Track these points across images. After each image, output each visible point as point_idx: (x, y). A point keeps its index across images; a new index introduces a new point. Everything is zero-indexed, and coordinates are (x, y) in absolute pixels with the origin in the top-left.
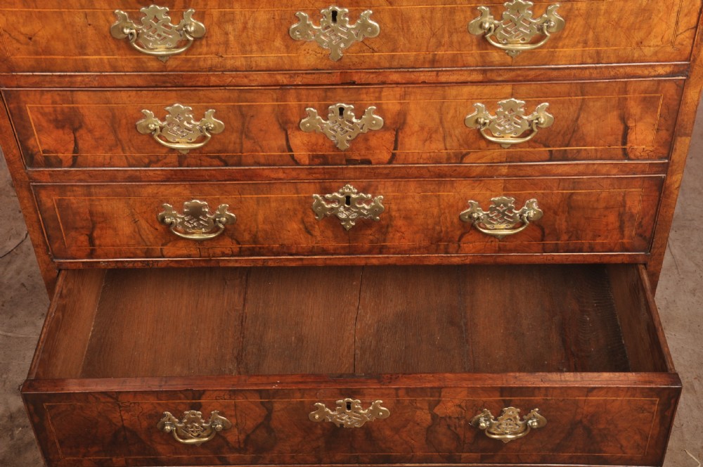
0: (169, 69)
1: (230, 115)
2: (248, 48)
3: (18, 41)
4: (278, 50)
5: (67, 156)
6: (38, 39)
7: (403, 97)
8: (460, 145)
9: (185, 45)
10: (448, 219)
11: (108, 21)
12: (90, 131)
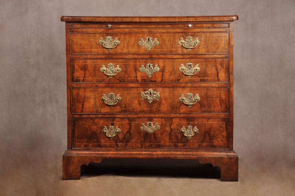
0: (110, 53)
1: (123, 67)
2: (129, 48)
3: (77, 45)
4: (136, 48)
5: (81, 79)
6: (82, 45)
8: (178, 76)
10: (176, 100)
11: (98, 40)
12: (89, 71)
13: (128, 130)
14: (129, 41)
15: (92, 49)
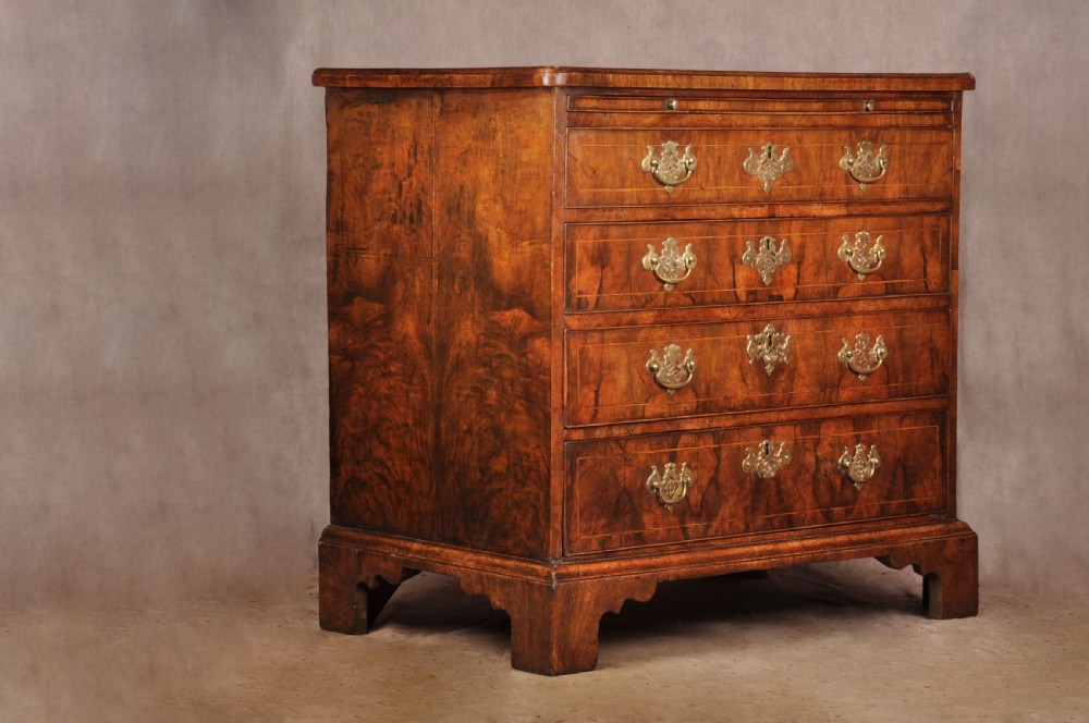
1: (701, 249)
2: (719, 181)
5: (592, 297)
8: (836, 279)
10: (831, 361)
11: (642, 155)
13: (712, 474)
14: (720, 158)
15: (624, 187)
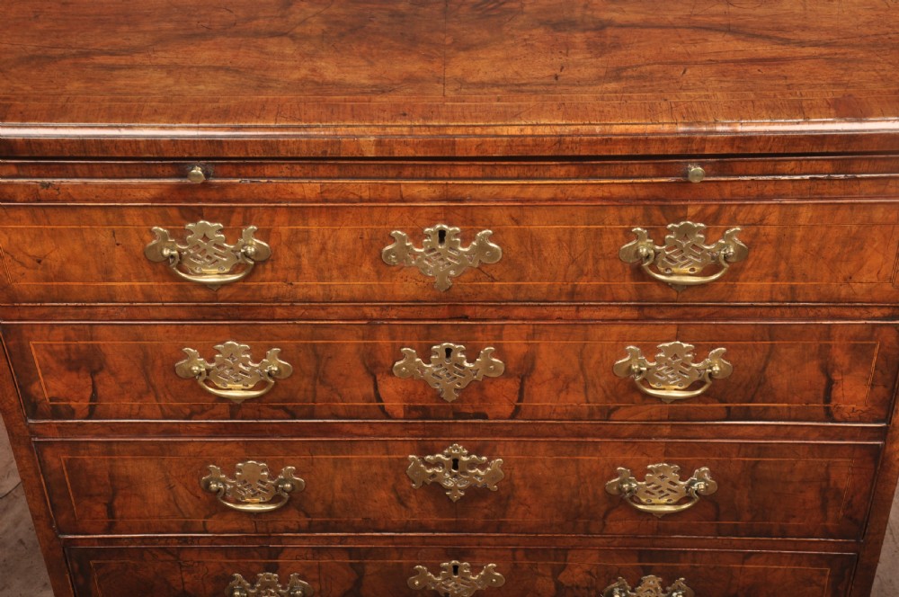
0: (221, 299)
1: (301, 355)
2: (327, 274)
3: (22, 264)
4: (367, 277)
6: (49, 261)
7: (532, 336)
8: (607, 398)
9: (243, 270)
10: (590, 490)
11: (142, 240)
12: (113, 374)
13: (348, 587)
14: (324, 244)
